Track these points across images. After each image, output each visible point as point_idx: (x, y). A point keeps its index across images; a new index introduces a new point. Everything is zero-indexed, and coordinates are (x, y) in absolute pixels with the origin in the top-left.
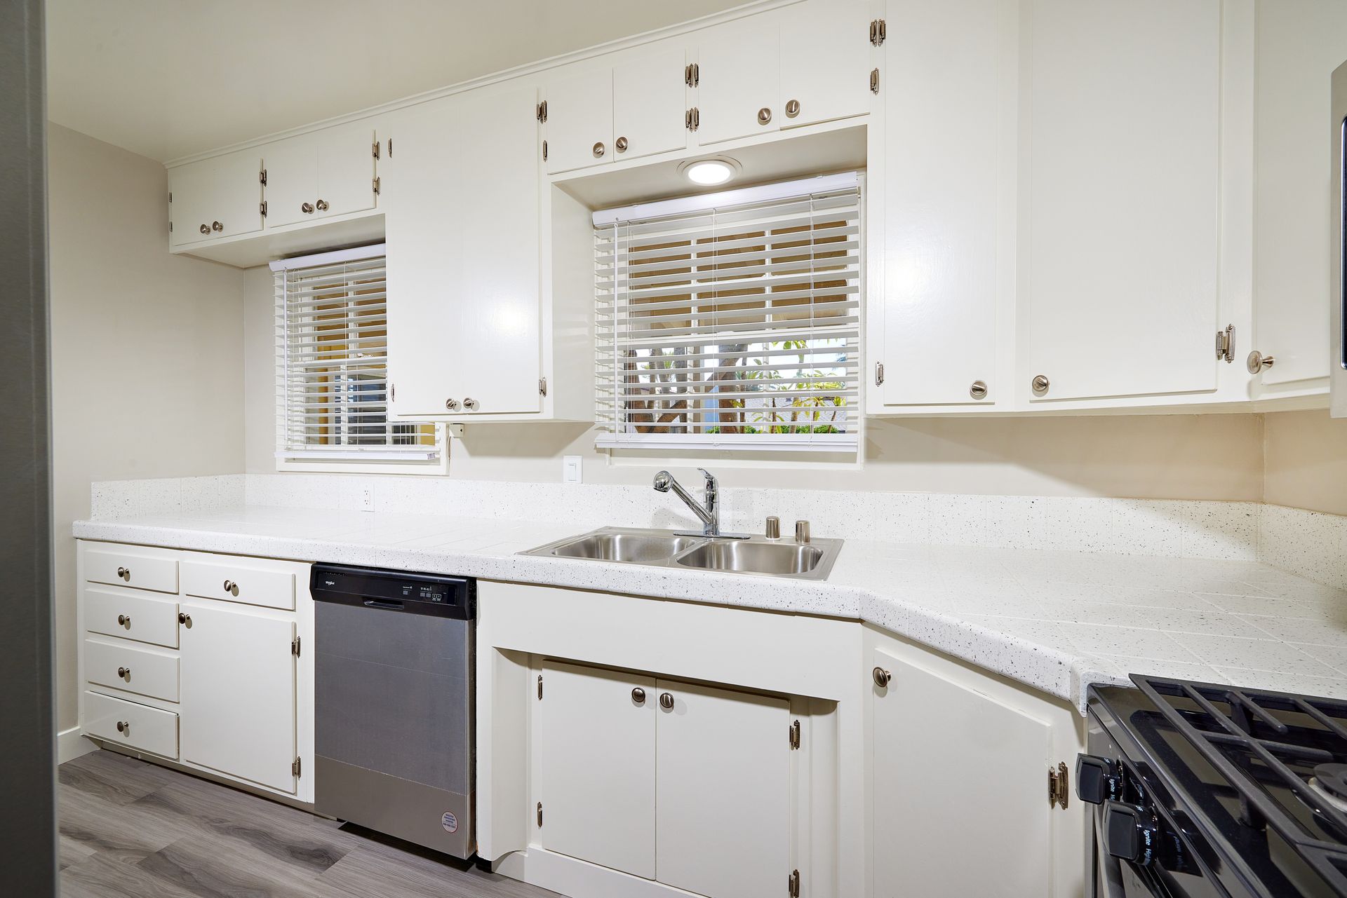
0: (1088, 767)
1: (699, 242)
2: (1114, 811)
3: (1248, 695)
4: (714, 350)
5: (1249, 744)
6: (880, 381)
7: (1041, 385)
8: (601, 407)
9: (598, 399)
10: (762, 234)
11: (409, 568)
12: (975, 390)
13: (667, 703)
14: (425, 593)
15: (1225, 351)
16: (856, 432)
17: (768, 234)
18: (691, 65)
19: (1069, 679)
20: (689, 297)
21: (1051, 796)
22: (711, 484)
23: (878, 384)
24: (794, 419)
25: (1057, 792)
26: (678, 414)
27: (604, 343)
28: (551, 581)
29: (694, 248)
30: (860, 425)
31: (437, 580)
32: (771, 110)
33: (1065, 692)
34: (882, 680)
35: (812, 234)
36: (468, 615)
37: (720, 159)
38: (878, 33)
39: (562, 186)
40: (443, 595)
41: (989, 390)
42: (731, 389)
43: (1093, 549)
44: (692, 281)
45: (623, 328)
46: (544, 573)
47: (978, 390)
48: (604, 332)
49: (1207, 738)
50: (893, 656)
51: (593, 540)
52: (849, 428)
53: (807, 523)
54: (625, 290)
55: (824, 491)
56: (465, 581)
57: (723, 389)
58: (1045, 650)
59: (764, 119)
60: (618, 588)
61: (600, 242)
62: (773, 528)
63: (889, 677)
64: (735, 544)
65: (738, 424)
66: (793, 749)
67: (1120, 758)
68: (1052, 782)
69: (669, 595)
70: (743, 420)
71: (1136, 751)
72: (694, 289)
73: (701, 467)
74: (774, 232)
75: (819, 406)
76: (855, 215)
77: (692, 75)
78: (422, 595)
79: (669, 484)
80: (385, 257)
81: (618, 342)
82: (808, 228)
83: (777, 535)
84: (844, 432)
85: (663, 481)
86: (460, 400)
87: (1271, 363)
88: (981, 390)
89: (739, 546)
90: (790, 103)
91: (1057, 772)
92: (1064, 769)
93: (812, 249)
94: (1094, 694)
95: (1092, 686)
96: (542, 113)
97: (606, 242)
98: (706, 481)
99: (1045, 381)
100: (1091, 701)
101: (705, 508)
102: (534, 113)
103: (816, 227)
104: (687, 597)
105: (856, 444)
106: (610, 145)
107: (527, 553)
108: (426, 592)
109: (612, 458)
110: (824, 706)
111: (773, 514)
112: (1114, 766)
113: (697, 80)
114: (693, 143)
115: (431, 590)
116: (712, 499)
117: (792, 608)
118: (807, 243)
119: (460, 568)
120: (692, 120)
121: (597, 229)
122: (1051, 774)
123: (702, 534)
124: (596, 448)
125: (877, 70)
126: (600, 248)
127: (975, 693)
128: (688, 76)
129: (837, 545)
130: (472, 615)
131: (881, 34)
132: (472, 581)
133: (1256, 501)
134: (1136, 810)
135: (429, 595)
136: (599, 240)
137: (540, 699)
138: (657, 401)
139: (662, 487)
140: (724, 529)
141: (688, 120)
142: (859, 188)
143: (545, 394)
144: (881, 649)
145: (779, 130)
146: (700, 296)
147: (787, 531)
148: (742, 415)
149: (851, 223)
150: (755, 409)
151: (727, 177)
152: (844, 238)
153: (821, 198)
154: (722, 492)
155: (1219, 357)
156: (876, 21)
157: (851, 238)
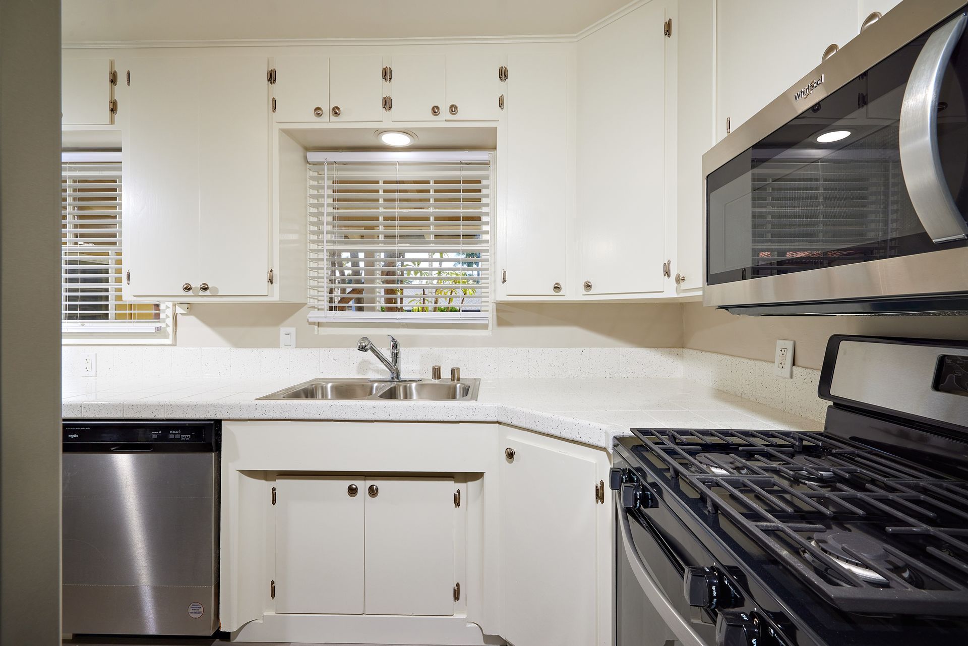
0: (614, 473)
1: (385, 182)
2: (625, 487)
3: (675, 431)
4: (382, 255)
5: (674, 448)
6: (504, 280)
7: (588, 286)
8: (312, 292)
9: (310, 286)
10: (428, 182)
11: (158, 417)
12: (555, 288)
13: (373, 492)
14: (173, 435)
15: (667, 273)
16: (487, 311)
17: (432, 183)
18: (386, 67)
19: (604, 437)
20: (377, 219)
21: (597, 498)
22: (395, 346)
23: (503, 283)
24: (436, 303)
25: (600, 496)
26: (353, 298)
27: (315, 247)
28: (287, 417)
29: (381, 186)
30: (491, 307)
31: (186, 424)
32: (439, 106)
33: (602, 444)
34: (510, 455)
35: (461, 186)
36: (214, 448)
37: (405, 132)
38: (503, 74)
39: (288, 133)
40: (192, 436)
41: (562, 287)
42: (393, 282)
43: (611, 376)
44: (380, 208)
45: (329, 237)
46: (281, 412)
47: (557, 288)
48: (314, 239)
49: (660, 448)
50: (516, 440)
51: (310, 388)
52: (483, 308)
53: (458, 369)
54: (330, 210)
55: (468, 349)
56: (213, 422)
57: (387, 282)
58: (593, 424)
59: (435, 112)
60: (340, 416)
61: (311, 174)
62: (437, 373)
63: (515, 453)
64: (414, 385)
65: (398, 305)
66: (456, 507)
67: (627, 467)
68: (597, 490)
69: (377, 419)
70: (401, 303)
71: (635, 462)
72: (381, 214)
73: (389, 334)
74: (436, 182)
75: (454, 294)
76: (487, 178)
77: (387, 74)
78: (171, 437)
79: (368, 347)
80: (121, 162)
81: (327, 247)
82: (458, 182)
83: (439, 377)
84: (479, 311)
85: (364, 344)
86: (196, 284)
87: (684, 279)
88: (558, 288)
89: (417, 385)
90: (452, 106)
91: (599, 486)
92: (602, 483)
93: (461, 195)
94: (617, 442)
95: (616, 438)
96: (272, 77)
97: (316, 174)
98: (392, 343)
99: (590, 284)
100: (615, 446)
101: (391, 362)
102: (265, 77)
103: (464, 182)
104: (390, 418)
105: (488, 319)
106: (326, 109)
107: (267, 398)
108: (175, 434)
109: (319, 328)
110: (476, 476)
111: (436, 364)
112: (624, 471)
113: (390, 78)
114: (387, 119)
115: (180, 432)
116: (395, 356)
117: (458, 419)
118: (458, 191)
119: (207, 414)
120: (387, 103)
121: (309, 164)
122: (597, 487)
123: (389, 379)
124: (308, 321)
125: (502, 96)
126: (312, 178)
127: (560, 453)
128: (384, 74)
129: (477, 381)
130: (218, 449)
131: (505, 75)
132: (218, 423)
133: (681, 347)
134: (633, 485)
135: (178, 437)
136: (311, 172)
137: (274, 504)
138: (336, 289)
139: (363, 349)
140: (403, 376)
141: (384, 103)
142: (490, 161)
143: (272, 283)
144: (510, 438)
145: (443, 121)
146: (386, 218)
147: (446, 374)
148: (401, 299)
149: (484, 182)
150: (410, 296)
151: (407, 143)
152: (479, 191)
153: (466, 164)
154: (403, 352)
155: (665, 275)
156: (502, 67)
157: (484, 191)
